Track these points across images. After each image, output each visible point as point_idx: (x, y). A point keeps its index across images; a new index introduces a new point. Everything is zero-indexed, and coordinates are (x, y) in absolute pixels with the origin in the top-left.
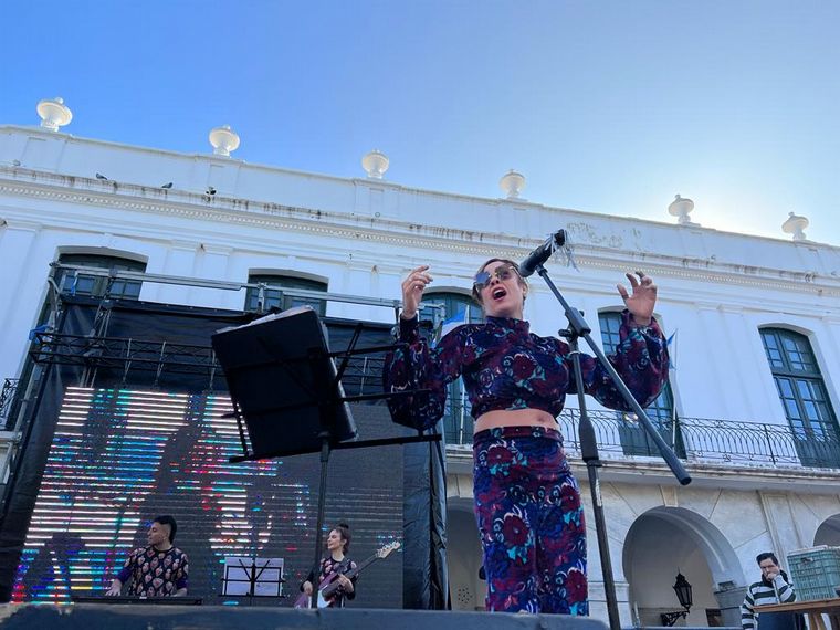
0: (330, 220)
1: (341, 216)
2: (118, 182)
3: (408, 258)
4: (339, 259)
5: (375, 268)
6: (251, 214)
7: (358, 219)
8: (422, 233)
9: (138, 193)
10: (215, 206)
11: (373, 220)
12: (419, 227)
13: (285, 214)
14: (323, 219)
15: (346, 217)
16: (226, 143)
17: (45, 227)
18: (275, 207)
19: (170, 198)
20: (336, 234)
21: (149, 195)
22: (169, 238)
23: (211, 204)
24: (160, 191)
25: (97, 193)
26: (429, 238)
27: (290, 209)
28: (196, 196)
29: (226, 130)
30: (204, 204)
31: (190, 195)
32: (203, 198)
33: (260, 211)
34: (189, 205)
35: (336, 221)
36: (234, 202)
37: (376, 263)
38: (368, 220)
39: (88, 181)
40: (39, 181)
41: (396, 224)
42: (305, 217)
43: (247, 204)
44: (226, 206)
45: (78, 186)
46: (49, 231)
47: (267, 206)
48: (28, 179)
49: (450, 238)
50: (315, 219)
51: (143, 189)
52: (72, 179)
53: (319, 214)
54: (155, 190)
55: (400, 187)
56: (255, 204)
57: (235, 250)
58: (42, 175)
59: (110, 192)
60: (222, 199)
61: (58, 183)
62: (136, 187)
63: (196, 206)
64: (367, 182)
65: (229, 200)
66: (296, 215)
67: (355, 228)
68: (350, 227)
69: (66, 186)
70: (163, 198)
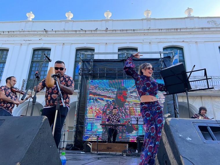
1: (140, 30)
2: (86, 30)
3: (159, 39)
4: (140, 42)
5: (150, 43)
6: (117, 33)
7: (144, 30)
8: (163, 31)
9: (90, 32)
11: (148, 30)
12: (162, 29)
13: (125, 32)
14: (135, 31)
15: (141, 30)
16: (108, 15)
17: (72, 43)
18: (123, 30)
19: (98, 32)
20: (139, 35)
21: (93, 32)
22: (99, 42)
23: (107, 32)
24: (95, 31)
25: (81, 34)
26: (165, 32)
27: (127, 30)
28: (104, 31)
29: (108, 12)
30: (106, 32)
31: (102, 31)
32: (105, 31)
33: (119, 32)
34: (102, 33)
35: (138, 31)
36: (113, 31)
37: (150, 41)
38: (147, 30)
39: (80, 31)
40: (69, 33)
41: (155, 29)
42: (130, 32)
43: (116, 31)
44: (111, 32)
45: (77, 32)
46: (73, 44)
47: (120, 30)
48: (67, 33)
49: (171, 31)
50: (133, 32)
51: (91, 31)
53: (134, 30)
54: (94, 31)
55: (155, 19)
56: (118, 30)
57: (114, 43)
58: (70, 31)
59: (84, 33)
60: (110, 30)
61: (73, 33)
63: (104, 33)
64: (146, 19)
65: (111, 30)
66: (128, 32)
67: (144, 32)
68: (142, 32)
69: (75, 33)
70: (96, 32)
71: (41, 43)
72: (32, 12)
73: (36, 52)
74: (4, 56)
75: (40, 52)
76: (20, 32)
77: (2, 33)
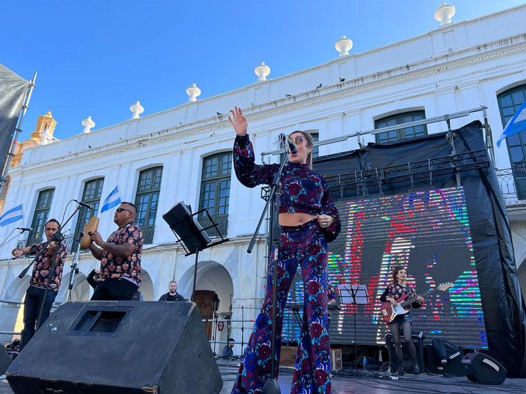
0: (416, 68)
1: (423, 63)
3: (481, 71)
4: (429, 91)
5: (456, 88)
6: (367, 84)
7: (436, 60)
8: (489, 49)
9: (305, 97)
10: (345, 88)
11: (447, 56)
12: (485, 46)
13: (387, 76)
14: (412, 69)
15: (427, 62)
16: (346, 47)
18: (379, 74)
19: (322, 93)
20: (423, 75)
21: (311, 96)
22: (326, 115)
23: (343, 88)
24: (315, 91)
26: (496, 50)
27: (389, 72)
28: (334, 86)
29: (344, 39)
30: (339, 89)
31: (331, 87)
32: (337, 86)
33: (371, 80)
34: (332, 93)
35: (420, 67)
36: (355, 81)
37: (456, 85)
38: (444, 57)
39: (282, 100)
40: (263, 109)
41: (466, 50)
42: (399, 72)
43: (362, 79)
44: (351, 85)
45: (279, 105)
47: (374, 76)
48: (258, 110)
49: (514, 43)
50: (406, 72)
51: (307, 94)
52: (275, 102)
53: (408, 67)
54: (313, 92)
55: (465, 23)
56: (367, 77)
57: (363, 109)
58: (263, 105)
59: (293, 102)
60: (348, 82)
61: (270, 107)
62: (303, 94)
63: (335, 92)
64: (439, 30)
65: (352, 82)
66: (393, 74)
67: (435, 66)
68: (431, 67)
69: (274, 107)
70: (317, 95)
71: (214, 143)
72: (195, 85)
73: (209, 162)
74: (158, 180)
75: (215, 161)
76: (177, 128)
77: (150, 138)
